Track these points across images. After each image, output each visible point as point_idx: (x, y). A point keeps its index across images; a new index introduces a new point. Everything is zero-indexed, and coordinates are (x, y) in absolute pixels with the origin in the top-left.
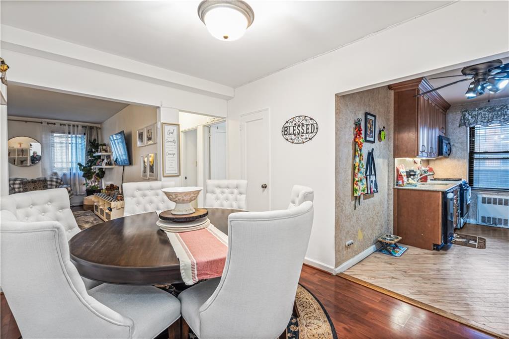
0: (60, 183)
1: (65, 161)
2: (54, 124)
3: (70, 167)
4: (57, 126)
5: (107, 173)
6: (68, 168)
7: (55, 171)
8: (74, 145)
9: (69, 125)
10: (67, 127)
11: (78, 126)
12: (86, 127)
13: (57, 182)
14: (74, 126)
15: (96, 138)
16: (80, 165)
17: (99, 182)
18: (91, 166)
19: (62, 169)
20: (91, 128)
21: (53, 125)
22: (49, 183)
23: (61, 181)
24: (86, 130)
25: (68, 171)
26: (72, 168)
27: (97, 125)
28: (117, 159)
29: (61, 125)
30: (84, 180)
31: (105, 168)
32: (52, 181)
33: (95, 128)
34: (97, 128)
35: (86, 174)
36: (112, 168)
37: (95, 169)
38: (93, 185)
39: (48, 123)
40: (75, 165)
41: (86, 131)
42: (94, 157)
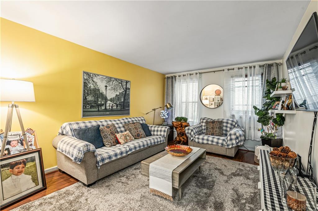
0: (234, 126)
1: (242, 104)
2: (233, 69)
3: (246, 110)
4: (236, 70)
5: (287, 120)
6: (243, 111)
7: (234, 113)
8: (251, 88)
9: (246, 68)
10: (244, 69)
11: (254, 67)
12: (263, 66)
13: (232, 124)
14: (250, 67)
15: (276, 76)
16: (255, 108)
17: (277, 129)
18: (267, 110)
19: (239, 112)
20: (270, 66)
21: (232, 71)
22: (225, 124)
23: (236, 124)
24: (263, 69)
25: (244, 114)
26: (248, 111)
27: (277, 61)
28: (305, 101)
29: (239, 69)
30: (260, 125)
31: (286, 114)
32: (227, 123)
33: (274, 65)
34: (277, 65)
35: (262, 118)
36: (294, 115)
37: (273, 113)
38: (270, 132)
39: (228, 70)
40: (251, 108)
41: (263, 71)
42: (271, 99)
